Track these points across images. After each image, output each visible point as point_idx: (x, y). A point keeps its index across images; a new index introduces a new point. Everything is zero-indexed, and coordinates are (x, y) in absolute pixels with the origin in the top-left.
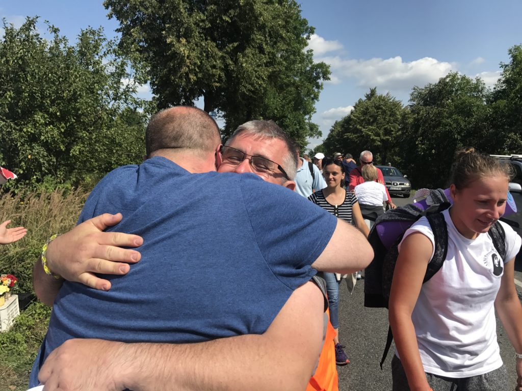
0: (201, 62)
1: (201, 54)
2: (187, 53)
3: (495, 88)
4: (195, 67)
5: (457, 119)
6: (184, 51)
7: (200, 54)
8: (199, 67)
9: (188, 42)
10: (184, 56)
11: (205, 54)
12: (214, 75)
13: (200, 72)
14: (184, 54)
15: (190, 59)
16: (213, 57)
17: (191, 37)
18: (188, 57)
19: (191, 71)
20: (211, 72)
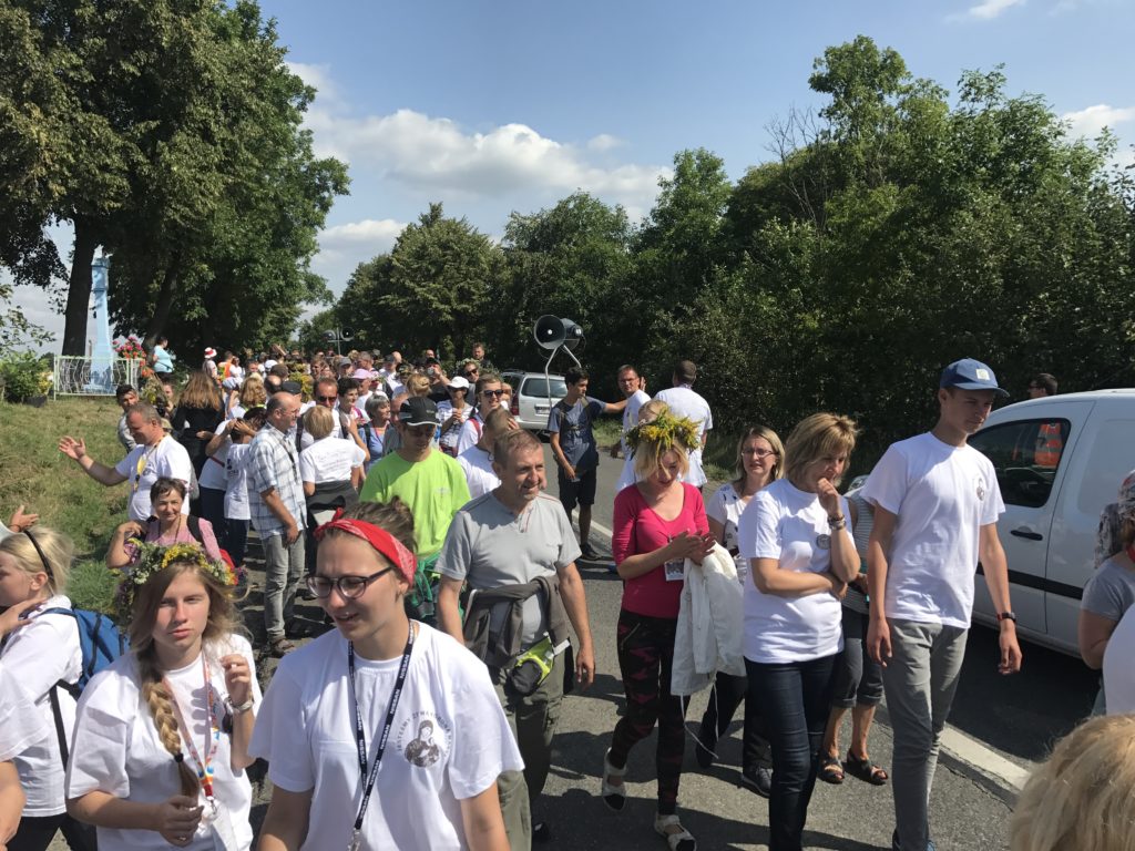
0: (76, 158)
1: (75, 139)
2: (44, 137)
3: (643, 225)
4: (62, 167)
5: (582, 281)
6: (38, 133)
7: (72, 140)
8: (70, 168)
9: (46, 113)
10: (38, 145)
11: (84, 142)
12: (107, 186)
13: (74, 177)
14: (39, 139)
15: (51, 150)
16: (103, 147)
17: (49, 101)
18: (47, 146)
19: (52, 175)
20: (99, 178)
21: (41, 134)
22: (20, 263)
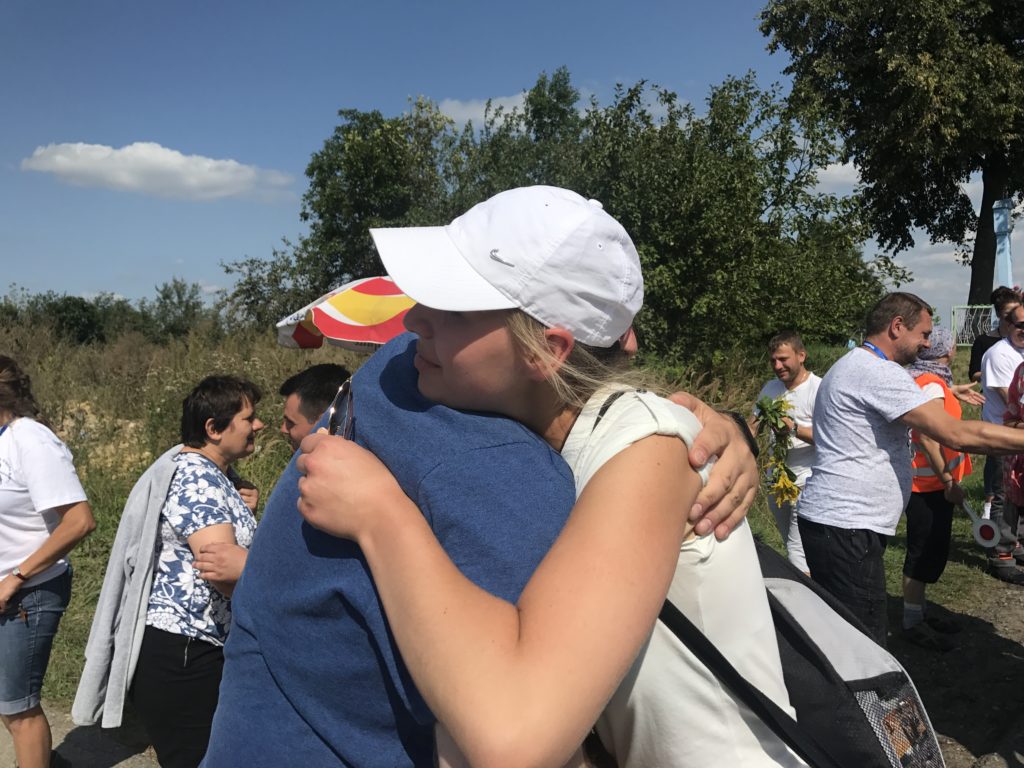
0: (969, 96)
1: (969, 76)
2: (932, 82)
4: (954, 109)
6: (926, 79)
7: (966, 78)
8: (963, 107)
9: (937, 58)
10: (928, 92)
11: (978, 77)
12: (1002, 118)
13: (968, 117)
14: (928, 85)
15: (942, 94)
16: (1000, 78)
17: (943, 46)
18: (936, 91)
19: (944, 120)
20: (994, 112)
21: (930, 79)
22: (936, 222)
